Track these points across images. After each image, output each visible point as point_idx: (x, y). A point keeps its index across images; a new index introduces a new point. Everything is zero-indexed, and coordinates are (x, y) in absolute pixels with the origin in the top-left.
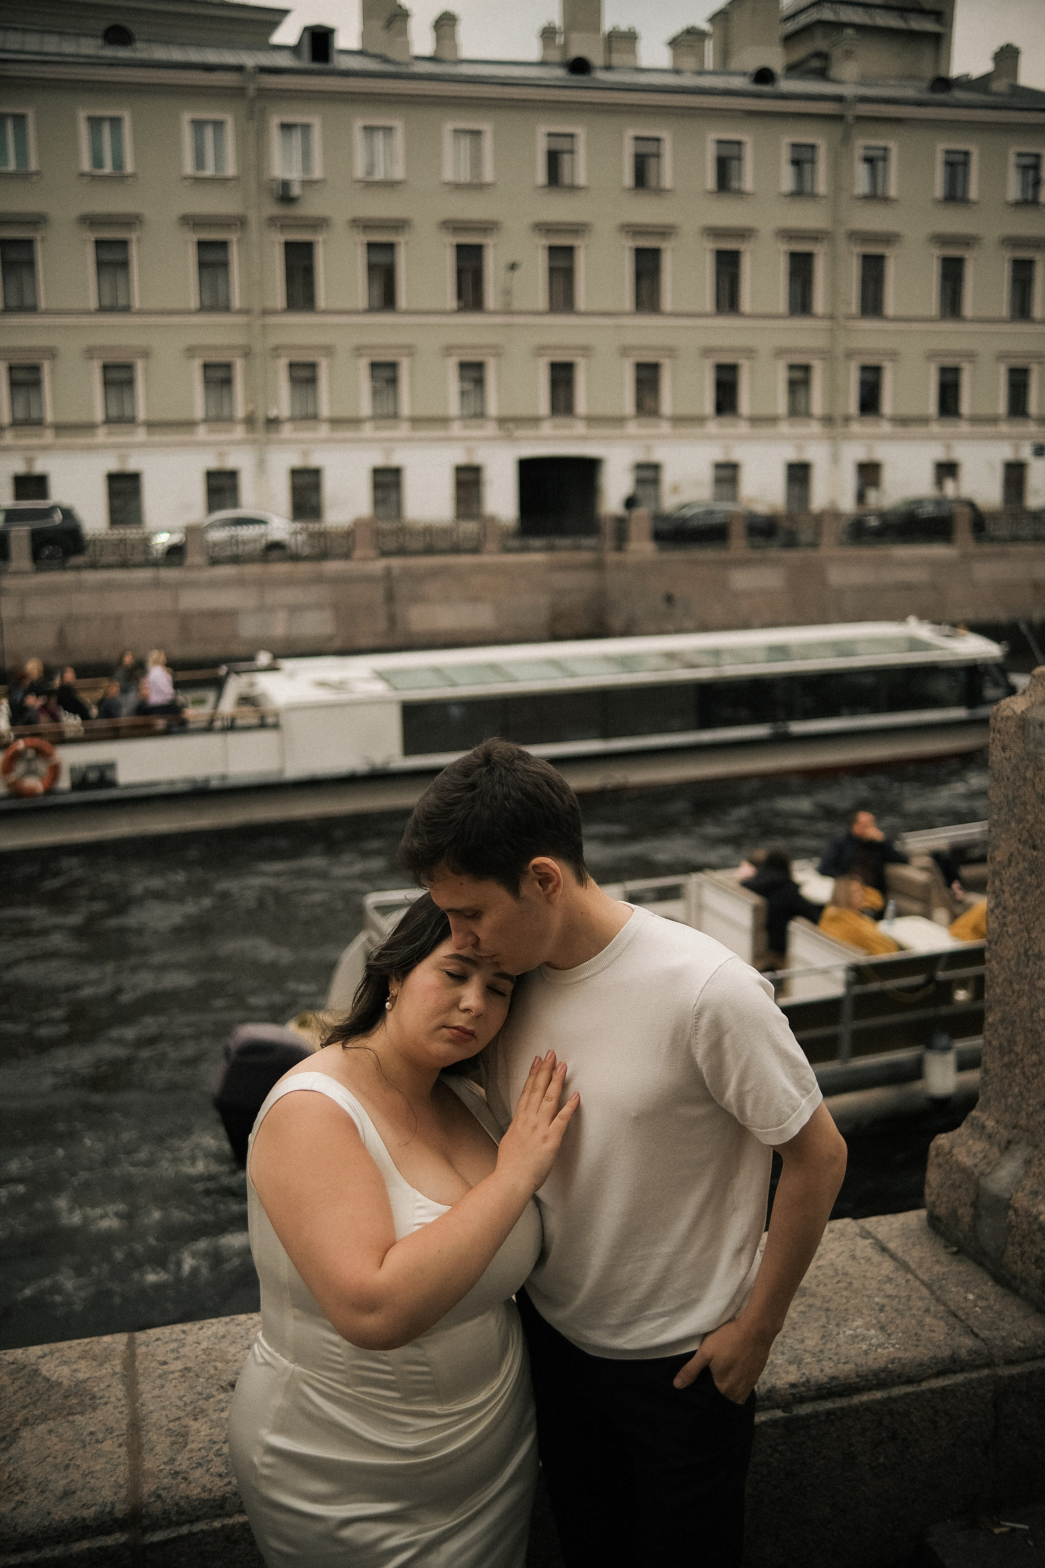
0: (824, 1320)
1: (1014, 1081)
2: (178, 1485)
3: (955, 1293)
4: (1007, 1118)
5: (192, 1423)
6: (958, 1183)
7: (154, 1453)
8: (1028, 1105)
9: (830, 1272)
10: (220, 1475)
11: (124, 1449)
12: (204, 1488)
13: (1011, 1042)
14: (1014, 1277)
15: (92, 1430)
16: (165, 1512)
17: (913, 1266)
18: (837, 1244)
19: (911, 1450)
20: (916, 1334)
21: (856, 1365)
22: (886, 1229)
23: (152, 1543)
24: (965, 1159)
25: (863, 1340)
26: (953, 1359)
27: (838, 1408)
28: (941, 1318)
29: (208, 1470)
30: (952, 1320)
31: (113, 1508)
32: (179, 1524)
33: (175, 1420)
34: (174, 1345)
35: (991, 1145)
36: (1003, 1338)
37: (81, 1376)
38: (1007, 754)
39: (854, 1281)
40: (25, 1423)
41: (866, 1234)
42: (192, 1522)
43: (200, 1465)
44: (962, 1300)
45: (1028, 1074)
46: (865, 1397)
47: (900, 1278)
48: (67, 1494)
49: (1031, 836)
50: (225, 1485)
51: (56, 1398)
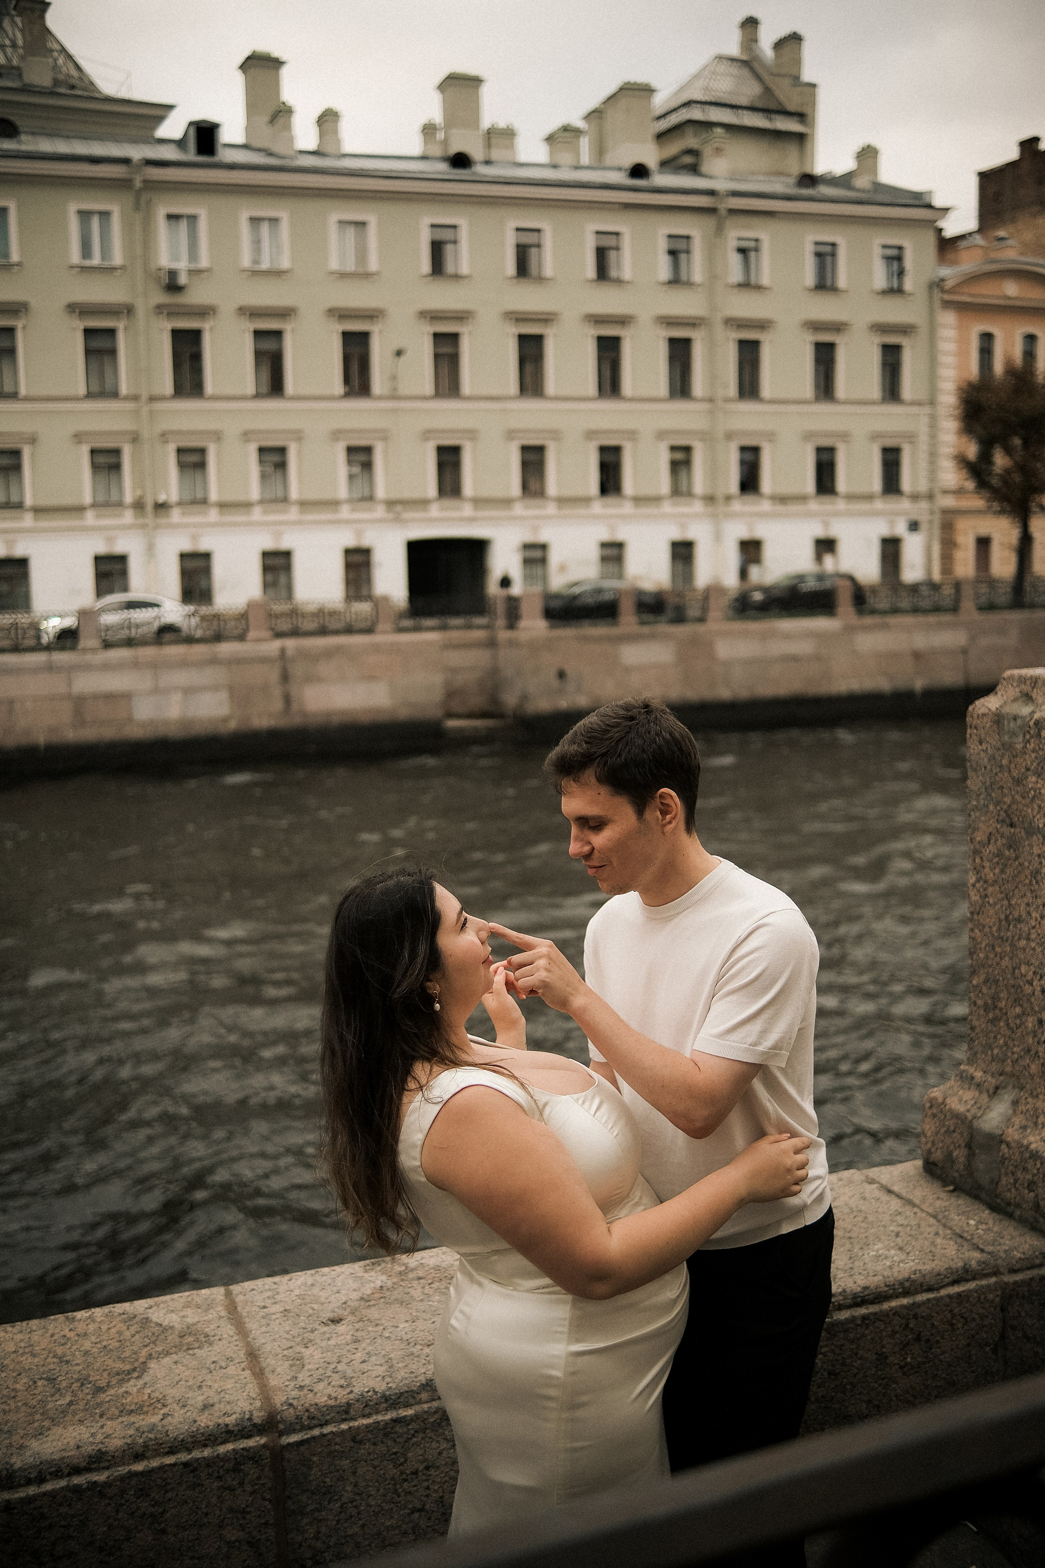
0: (848, 1246)
1: (999, 1033)
2: (305, 1395)
3: (956, 1220)
4: (994, 1067)
5: (303, 1350)
6: (952, 1128)
7: (276, 1373)
8: (1013, 1053)
9: (846, 1210)
10: (342, 1386)
11: (248, 1372)
12: (329, 1397)
13: (995, 998)
14: (1009, 1204)
15: (214, 1359)
16: (297, 1417)
17: (917, 1202)
18: (847, 1189)
19: (933, 1350)
20: (931, 1251)
21: (884, 1276)
22: (888, 1176)
23: (289, 1444)
24: (958, 1107)
25: (886, 1258)
26: (966, 1269)
27: (871, 1314)
28: (951, 1238)
29: (329, 1384)
30: (959, 1240)
31: (251, 1415)
32: (311, 1428)
33: (287, 1349)
34: (270, 1293)
35: (981, 1092)
36: (1005, 1251)
37: (190, 1320)
38: (984, 747)
39: (869, 1216)
40: (150, 1356)
41: (871, 1181)
42: (321, 1426)
43: (320, 1380)
44: (965, 1225)
45: (1012, 1025)
46: (894, 1303)
47: (908, 1211)
48: (206, 1407)
49: (1008, 816)
50: (349, 1394)
51: (173, 1338)
